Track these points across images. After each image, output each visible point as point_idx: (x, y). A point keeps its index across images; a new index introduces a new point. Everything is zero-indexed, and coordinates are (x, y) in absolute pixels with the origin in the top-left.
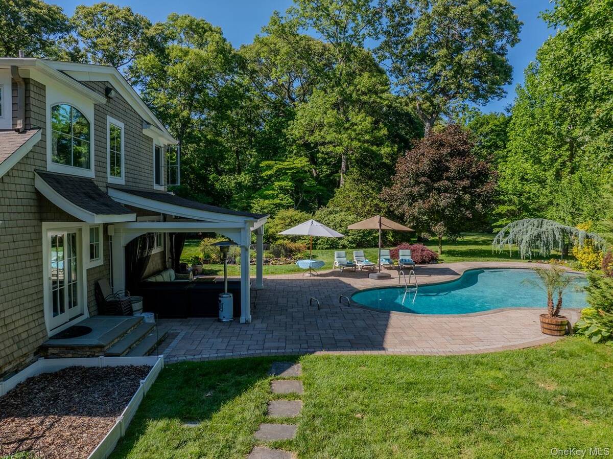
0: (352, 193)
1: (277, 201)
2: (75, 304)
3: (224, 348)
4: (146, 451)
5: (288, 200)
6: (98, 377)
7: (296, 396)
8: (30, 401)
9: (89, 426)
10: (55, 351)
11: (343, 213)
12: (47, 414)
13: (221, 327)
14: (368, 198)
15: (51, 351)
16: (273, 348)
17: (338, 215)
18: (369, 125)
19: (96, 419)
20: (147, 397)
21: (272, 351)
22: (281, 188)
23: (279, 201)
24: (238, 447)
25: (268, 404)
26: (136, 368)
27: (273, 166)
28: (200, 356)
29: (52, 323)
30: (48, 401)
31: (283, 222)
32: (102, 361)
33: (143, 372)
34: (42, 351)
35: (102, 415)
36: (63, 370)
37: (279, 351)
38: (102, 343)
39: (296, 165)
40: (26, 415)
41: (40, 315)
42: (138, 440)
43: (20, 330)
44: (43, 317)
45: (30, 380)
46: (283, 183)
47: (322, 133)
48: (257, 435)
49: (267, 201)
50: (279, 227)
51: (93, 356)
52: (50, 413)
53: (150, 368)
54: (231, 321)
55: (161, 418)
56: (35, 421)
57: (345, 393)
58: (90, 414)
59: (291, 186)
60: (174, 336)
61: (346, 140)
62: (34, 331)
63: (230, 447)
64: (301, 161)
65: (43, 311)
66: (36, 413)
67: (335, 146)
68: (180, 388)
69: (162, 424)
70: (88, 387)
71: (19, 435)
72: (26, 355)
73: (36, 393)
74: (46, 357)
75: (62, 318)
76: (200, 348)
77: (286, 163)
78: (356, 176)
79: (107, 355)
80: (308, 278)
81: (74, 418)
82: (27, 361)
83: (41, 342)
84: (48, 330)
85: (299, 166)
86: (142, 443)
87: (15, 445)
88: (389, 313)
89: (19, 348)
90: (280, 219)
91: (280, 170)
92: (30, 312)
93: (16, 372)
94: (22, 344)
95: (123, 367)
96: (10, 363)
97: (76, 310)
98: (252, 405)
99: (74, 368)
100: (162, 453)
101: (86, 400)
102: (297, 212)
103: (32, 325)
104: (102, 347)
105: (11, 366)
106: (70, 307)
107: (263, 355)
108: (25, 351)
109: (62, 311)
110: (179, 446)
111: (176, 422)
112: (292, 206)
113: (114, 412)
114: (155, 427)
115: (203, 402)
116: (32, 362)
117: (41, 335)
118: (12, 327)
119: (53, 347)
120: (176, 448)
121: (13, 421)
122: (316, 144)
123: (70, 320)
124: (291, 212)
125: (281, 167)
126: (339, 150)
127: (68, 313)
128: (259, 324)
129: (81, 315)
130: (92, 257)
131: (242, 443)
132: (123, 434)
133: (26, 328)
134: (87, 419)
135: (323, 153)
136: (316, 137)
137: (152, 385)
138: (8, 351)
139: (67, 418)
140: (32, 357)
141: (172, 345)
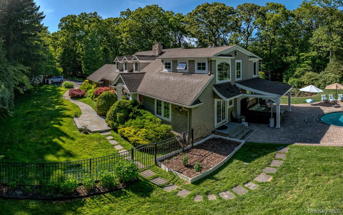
0: (333, 66)
1: (305, 68)
2: (224, 119)
3: (266, 138)
4: (230, 168)
5: (309, 68)
6: (226, 143)
7: (281, 160)
8: (208, 146)
9: (219, 157)
10: (217, 133)
11: (330, 73)
12: (210, 151)
13: (269, 129)
14: (339, 67)
15: (215, 132)
16: (283, 141)
17: (328, 74)
18: (339, 40)
19: (221, 156)
20: (236, 152)
21: (282, 142)
22: (307, 63)
23: (306, 68)
24: (256, 172)
25: (271, 161)
26: (237, 142)
27: (304, 55)
28: (257, 141)
29: (217, 125)
30: (212, 147)
31: (307, 77)
32: (228, 138)
33: (238, 144)
34: (213, 132)
35: (223, 155)
36: (218, 138)
37: (284, 142)
38: (229, 134)
39: (313, 55)
40: (206, 150)
41: (213, 123)
42: (229, 164)
43: (208, 127)
44: (214, 123)
45: (210, 139)
46: (308, 62)
47: (322, 43)
48: (263, 170)
49: (302, 69)
50: (306, 79)
51: (226, 136)
52: (211, 151)
53: (241, 143)
54: (273, 127)
55: (238, 159)
56: (207, 152)
57: (299, 160)
58: (220, 154)
59: (311, 63)
60: (253, 131)
61: (331, 46)
62: (212, 127)
63: (253, 172)
64: (314, 53)
65: (214, 122)
66: (208, 150)
67: (326, 48)
68: (247, 151)
69: (237, 161)
70: (222, 146)
71: (203, 155)
72: (209, 133)
73: (210, 144)
74: (214, 134)
75: (220, 123)
76: (258, 138)
77: (309, 54)
78: (335, 59)
79: (229, 137)
80: (310, 106)
81: (216, 154)
82: (210, 134)
83: (213, 130)
84: (216, 126)
85: (314, 55)
86: (230, 165)
87: (201, 157)
88: (330, 125)
89: (207, 132)
90: (306, 76)
91: (306, 57)
92: (211, 122)
93: (206, 137)
94: (208, 131)
95: (233, 141)
96: (205, 135)
97: (224, 121)
98: (266, 161)
99: (220, 138)
100: (234, 169)
101: (220, 150)
102: (313, 73)
103: (211, 126)
104: (228, 135)
105: (205, 136)
106: (223, 120)
107: (278, 143)
108: (209, 132)
109: (220, 121)
110: (239, 169)
111: (242, 162)
112: (311, 71)
113: (226, 155)
114: (236, 161)
115: (252, 157)
116: (211, 135)
117: (213, 128)
118: (206, 126)
119: (217, 132)
120: (238, 169)
121: (203, 150)
122: (320, 47)
123: (223, 123)
124: (311, 73)
125: (307, 55)
126: (328, 49)
127: (222, 121)
128: (282, 130)
129: (226, 121)
130: (230, 105)
131: (258, 172)
132: (226, 162)
133: (210, 126)
134: (219, 155)
135: (322, 51)
136: (319, 45)
137: (240, 149)
138: (205, 132)
139: (214, 153)
140: (211, 133)
141: (251, 135)
